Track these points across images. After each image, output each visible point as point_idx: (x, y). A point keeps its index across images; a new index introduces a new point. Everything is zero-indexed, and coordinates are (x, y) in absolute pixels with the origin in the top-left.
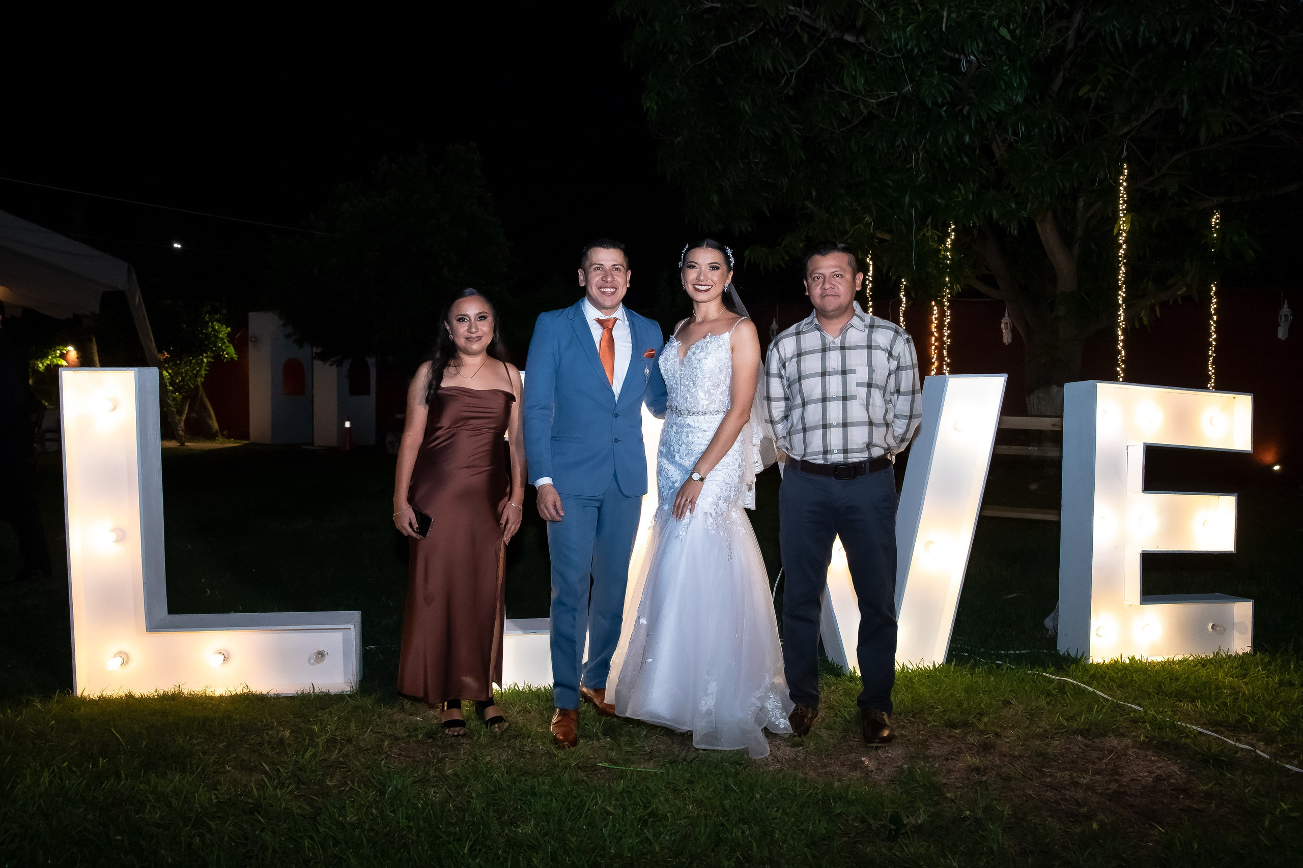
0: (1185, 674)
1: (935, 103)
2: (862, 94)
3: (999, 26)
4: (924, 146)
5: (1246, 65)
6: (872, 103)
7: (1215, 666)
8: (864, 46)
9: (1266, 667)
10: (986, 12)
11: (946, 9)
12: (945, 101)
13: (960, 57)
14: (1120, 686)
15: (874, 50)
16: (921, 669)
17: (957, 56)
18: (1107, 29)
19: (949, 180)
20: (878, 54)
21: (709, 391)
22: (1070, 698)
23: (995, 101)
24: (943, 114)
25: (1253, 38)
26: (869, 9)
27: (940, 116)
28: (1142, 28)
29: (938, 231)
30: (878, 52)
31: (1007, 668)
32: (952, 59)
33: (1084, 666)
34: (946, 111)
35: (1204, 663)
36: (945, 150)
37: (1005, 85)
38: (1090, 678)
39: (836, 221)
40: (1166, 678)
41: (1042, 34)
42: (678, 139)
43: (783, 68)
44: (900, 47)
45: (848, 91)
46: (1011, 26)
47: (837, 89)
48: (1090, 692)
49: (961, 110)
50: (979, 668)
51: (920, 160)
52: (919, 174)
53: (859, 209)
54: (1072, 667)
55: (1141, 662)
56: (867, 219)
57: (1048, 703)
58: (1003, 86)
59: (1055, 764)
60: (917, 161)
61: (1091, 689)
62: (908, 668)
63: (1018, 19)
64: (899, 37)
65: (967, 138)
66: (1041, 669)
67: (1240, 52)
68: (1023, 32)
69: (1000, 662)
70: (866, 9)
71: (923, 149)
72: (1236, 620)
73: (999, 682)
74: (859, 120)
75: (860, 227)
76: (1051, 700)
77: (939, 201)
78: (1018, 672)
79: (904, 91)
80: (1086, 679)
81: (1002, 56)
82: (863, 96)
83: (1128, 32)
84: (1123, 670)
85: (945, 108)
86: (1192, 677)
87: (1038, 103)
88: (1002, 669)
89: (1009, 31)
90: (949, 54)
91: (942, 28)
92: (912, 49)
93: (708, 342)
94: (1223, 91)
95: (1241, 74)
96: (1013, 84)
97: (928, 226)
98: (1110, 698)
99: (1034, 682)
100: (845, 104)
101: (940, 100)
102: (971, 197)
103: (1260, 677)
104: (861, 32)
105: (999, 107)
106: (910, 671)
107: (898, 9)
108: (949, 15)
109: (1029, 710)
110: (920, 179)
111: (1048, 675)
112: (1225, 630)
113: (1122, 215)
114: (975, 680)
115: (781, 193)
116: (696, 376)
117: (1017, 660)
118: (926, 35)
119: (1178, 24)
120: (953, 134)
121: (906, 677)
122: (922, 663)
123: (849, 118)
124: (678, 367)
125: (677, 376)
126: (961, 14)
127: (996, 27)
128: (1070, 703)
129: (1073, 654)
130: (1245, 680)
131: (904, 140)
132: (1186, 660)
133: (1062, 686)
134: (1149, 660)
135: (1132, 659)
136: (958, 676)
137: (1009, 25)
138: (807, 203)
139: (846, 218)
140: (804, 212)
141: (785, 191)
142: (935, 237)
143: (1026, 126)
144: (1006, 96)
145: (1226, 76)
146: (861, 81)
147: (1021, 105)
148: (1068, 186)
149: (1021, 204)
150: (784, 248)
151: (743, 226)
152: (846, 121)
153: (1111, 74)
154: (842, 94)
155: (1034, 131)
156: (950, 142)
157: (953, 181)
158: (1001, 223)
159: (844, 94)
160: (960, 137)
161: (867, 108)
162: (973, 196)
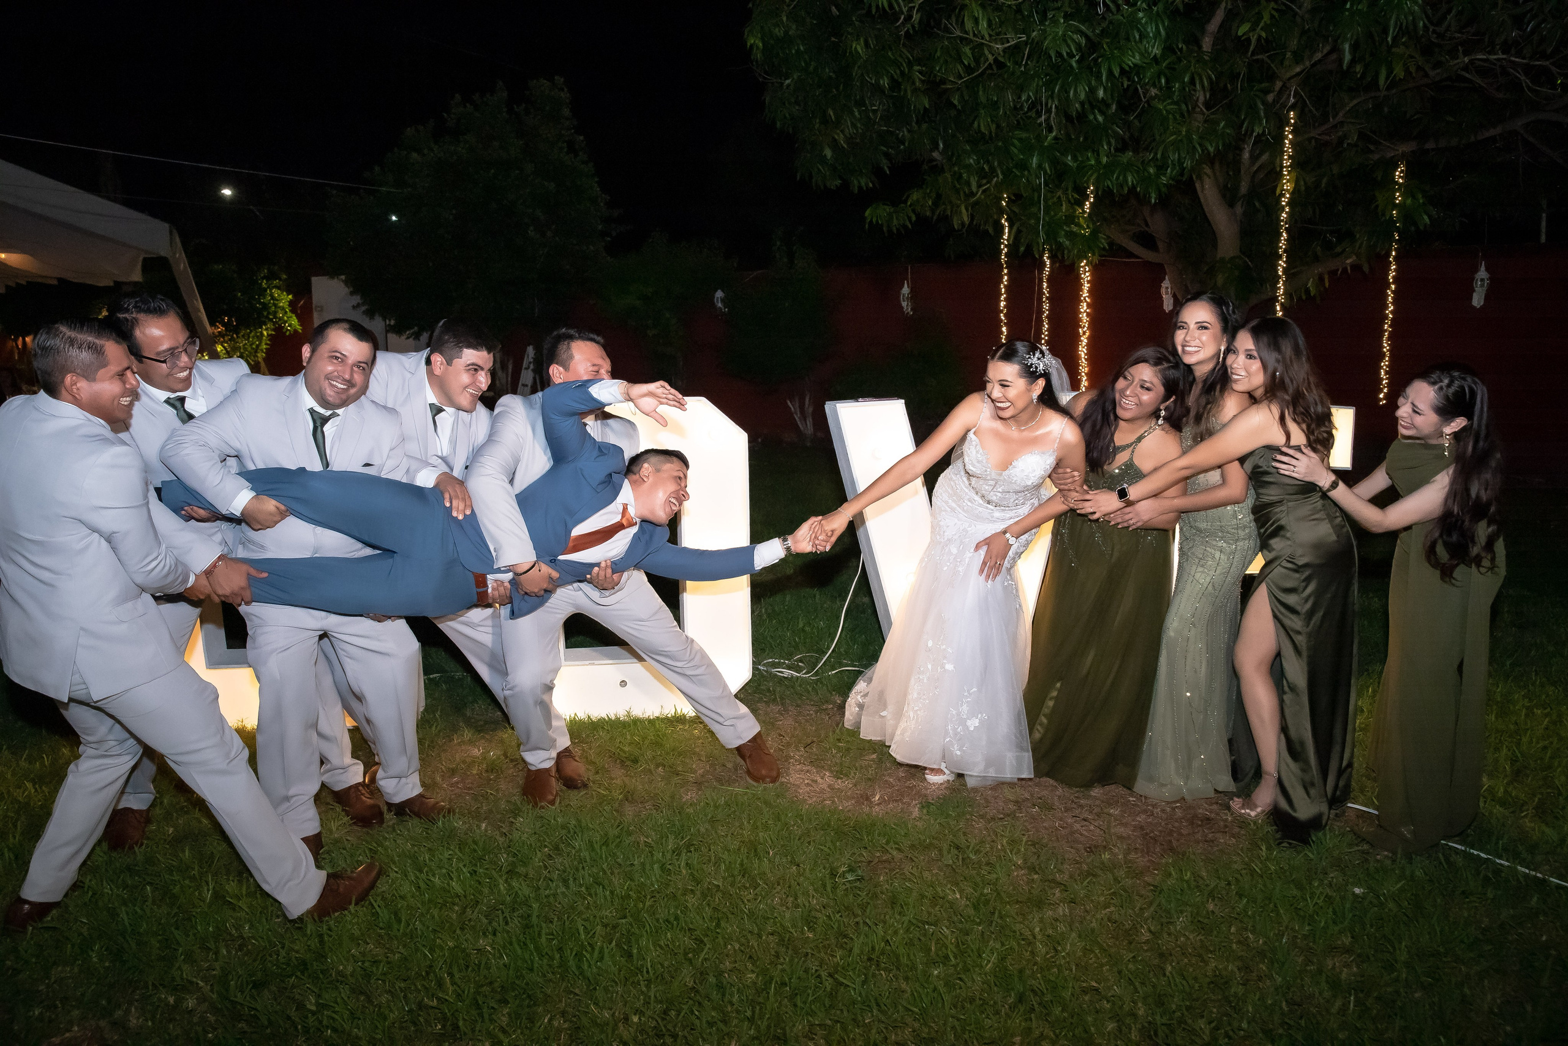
1: (1059, 54)
2: (985, 38)
5: (1416, 8)
6: (998, 48)
19: (1081, 139)
23: (1130, 53)
24: (1074, 64)
27: (1071, 66)
32: (1087, 1)
34: (1078, 62)
36: (1077, 105)
37: (1140, 35)
42: (788, 81)
45: (969, 35)
47: (958, 32)
49: (1095, 60)
52: (1049, 131)
53: (987, 168)
58: (1137, 36)
65: (1101, 93)
74: (984, 67)
75: (990, 188)
77: (1071, 163)
79: (1033, 35)
82: (987, 41)
85: (1076, 58)
94: (1389, 39)
96: (1149, 34)
101: (1065, 53)
102: (1105, 160)
105: (1133, 60)
110: (1050, 138)
113: (1286, 173)
115: (902, 146)
120: (1084, 89)
123: (973, 65)
131: (1031, 94)
138: (935, 154)
139: (972, 179)
140: (935, 163)
141: (906, 144)
142: (1073, 201)
143: (1167, 82)
144: (1142, 48)
145: (1392, 22)
146: (983, 24)
147: (1158, 56)
148: (1211, 149)
149: (1161, 168)
150: (910, 206)
151: (862, 182)
152: (969, 69)
153: (1276, 10)
154: (962, 39)
155: (1174, 86)
156: (1083, 96)
157: (1086, 139)
158: (1138, 189)
159: (967, 38)
160: (1092, 91)
161: (993, 55)
162: (1108, 157)
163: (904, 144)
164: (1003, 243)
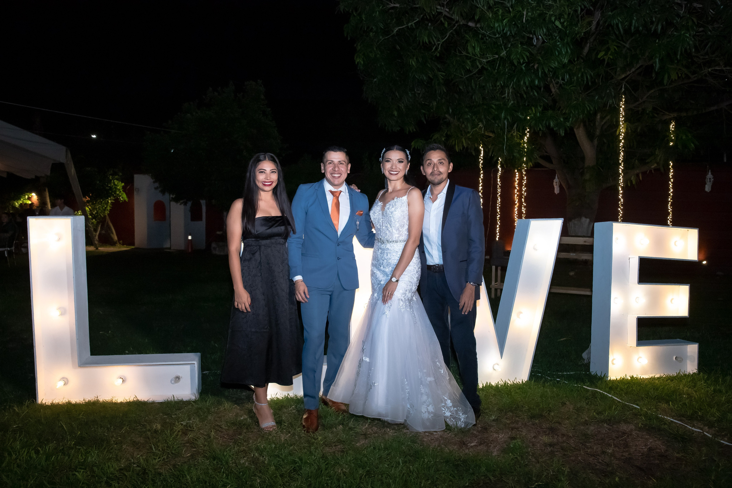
0: (662, 386)
1: (519, 62)
2: (478, 56)
3: (555, 20)
4: (513, 85)
5: (691, 42)
6: (484, 61)
7: (678, 381)
8: (480, 30)
9: (706, 381)
10: (548, 12)
11: (525, 10)
12: (525, 61)
13: (533, 36)
14: (626, 393)
15: (485, 33)
16: (515, 384)
17: (531, 36)
18: (614, 22)
19: (526, 105)
20: (487, 35)
21: (398, 229)
22: (599, 401)
23: (552, 62)
24: (524, 68)
25: (695, 28)
26: (482, 10)
27: (522, 69)
28: (634, 21)
29: (520, 132)
30: (488, 34)
31: (563, 383)
32: (529, 38)
33: (606, 382)
34: (525, 67)
35: (671, 379)
36: (524, 88)
37: (558, 52)
38: (609, 389)
39: (463, 126)
40: (651, 388)
41: (579, 25)
42: (375, 80)
43: (434, 41)
44: (500, 31)
45: (470, 54)
46: (562, 20)
47: (464, 53)
48: (609, 397)
49: (533, 66)
50: (547, 383)
51: (510, 94)
52: (509, 101)
53: (476, 120)
54: (599, 382)
55: (637, 379)
56: (480, 126)
57: (587, 404)
58: (557, 53)
59: (592, 440)
60: (508, 93)
61: (610, 396)
62: (508, 383)
63: (566, 16)
64: (499, 26)
65: (537, 82)
66: (582, 384)
67: (688, 35)
68: (568, 24)
69: (559, 380)
70: (481, 10)
71: (511, 87)
72: (689, 354)
73: (559, 392)
74: (477, 70)
75: (476, 129)
76: (588, 402)
77: (521, 116)
78: (569, 385)
79: (502, 55)
80: (607, 389)
81: (556, 37)
82: (479, 58)
83: (626, 24)
84: (627, 384)
85: (524, 65)
86: (666, 387)
87: (576, 63)
88: (561, 384)
89: (561, 23)
90: (527, 35)
91: (523, 21)
92: (507, 32)
93: (396, 202)
94: (678, 57)
95: (688, 47)
96: (562, 52)
97: (514, 130)
98: (621, 401)
99: (578, 391)
100: (468, 62)
101: (522, 61)
102: (538, 115)
103: (703, 387)
104: (478, 21)
105: (554, 65)
106: (509, 385)
107: (499, 10)
108: (527, 14)
109: (576, 408)
110: (510, 104)
111: (586, 387)
112: (682, 360)
113: (621, 124)
114: (546, 390)
115: (432, 110)
116: (391, 221)
117: (569, 378)
118: (513, 24)
119: (654, 20)
120: (529, 80)
121: (507, 388)
122: (516, 380)
123: (471, 69)
124: (381, 216)
125: (380, 221)
126: (533, 13)
127: (553, 21)
128: (599, 404)
129: (599, 375)
130: (694, 389)
131: (502, 82)
132: (661, 378)
133: (594, 393)
134: (641, 378)
135: (632, 377)
136: (536, 388)
137: (560, 20)
138: (447, 115)
139: (469, 125)
140: (445, 120)
141: (434, 109)
142: (518, 136)
143: (569, 75)
144: (559, 59)
145: (680, 48)
146: (478, 50)
147: (566, 64)
148: (592, 109)
149: (566, 119)
150: (434, 140)
151: (411, 128)
152: (469, 71)
153: (616, 46)
154: (467, 56)
155: (574, 79)
156: (527, 84)
157: (528, 105)
158: (555, 129)
159: (468, 56)
160: (533, 81)
161: (481, 64)
162: (540, 114)
163: (433, 110)
164: (480, 158)
